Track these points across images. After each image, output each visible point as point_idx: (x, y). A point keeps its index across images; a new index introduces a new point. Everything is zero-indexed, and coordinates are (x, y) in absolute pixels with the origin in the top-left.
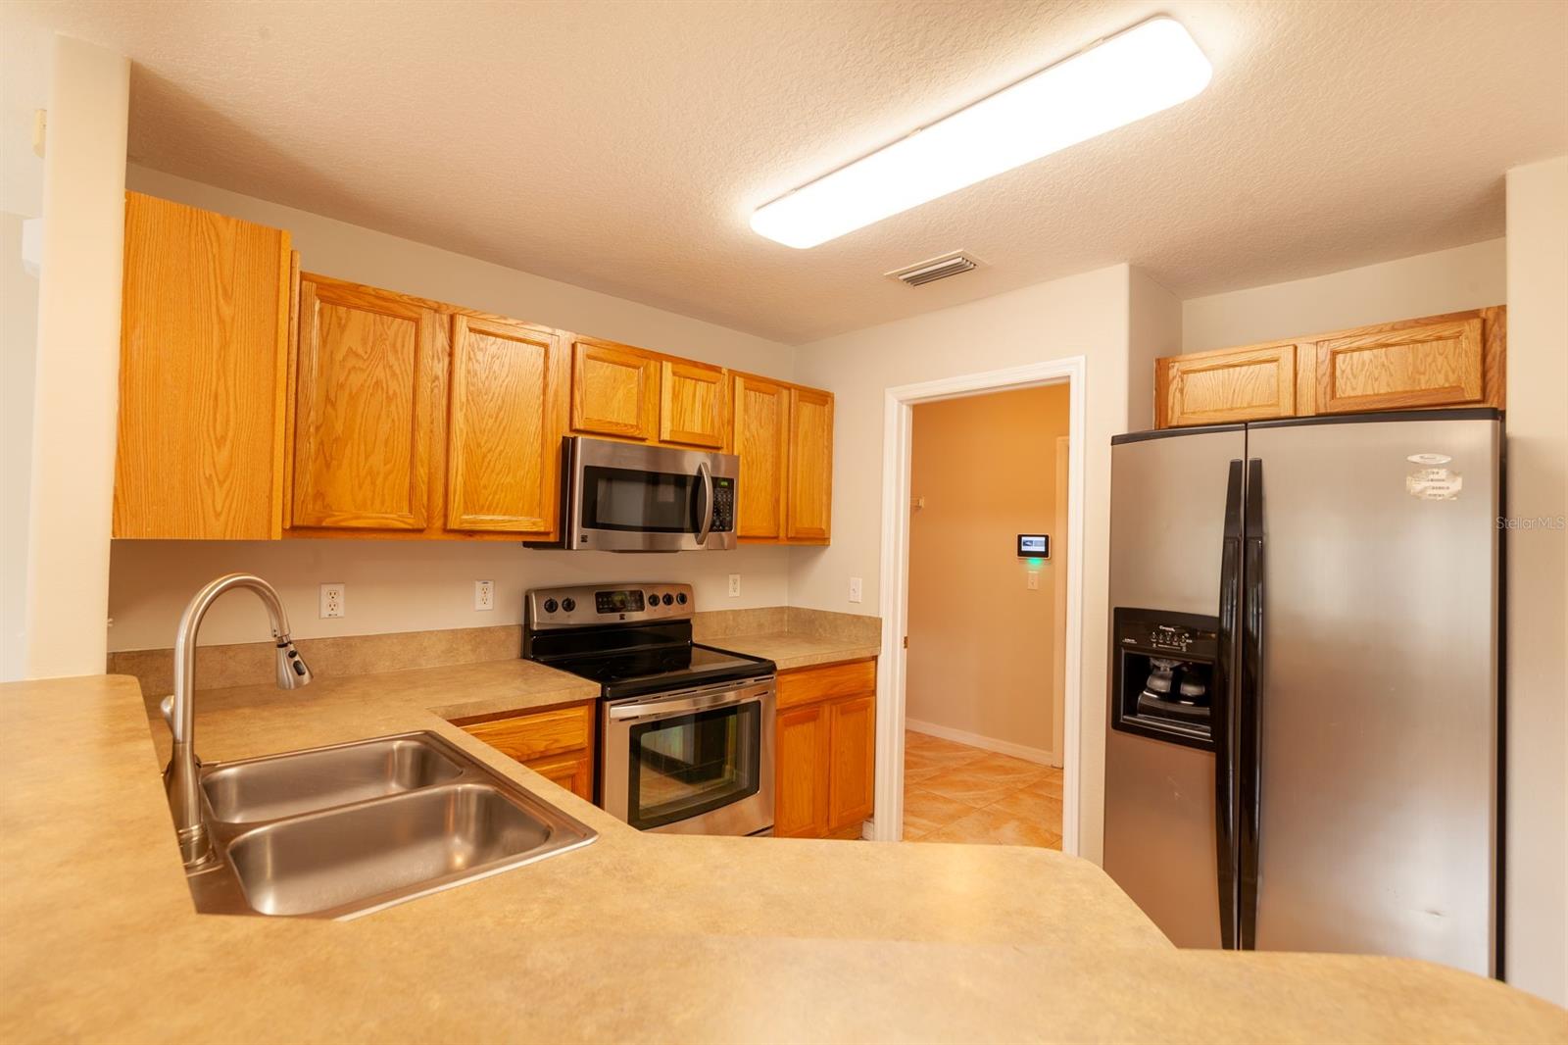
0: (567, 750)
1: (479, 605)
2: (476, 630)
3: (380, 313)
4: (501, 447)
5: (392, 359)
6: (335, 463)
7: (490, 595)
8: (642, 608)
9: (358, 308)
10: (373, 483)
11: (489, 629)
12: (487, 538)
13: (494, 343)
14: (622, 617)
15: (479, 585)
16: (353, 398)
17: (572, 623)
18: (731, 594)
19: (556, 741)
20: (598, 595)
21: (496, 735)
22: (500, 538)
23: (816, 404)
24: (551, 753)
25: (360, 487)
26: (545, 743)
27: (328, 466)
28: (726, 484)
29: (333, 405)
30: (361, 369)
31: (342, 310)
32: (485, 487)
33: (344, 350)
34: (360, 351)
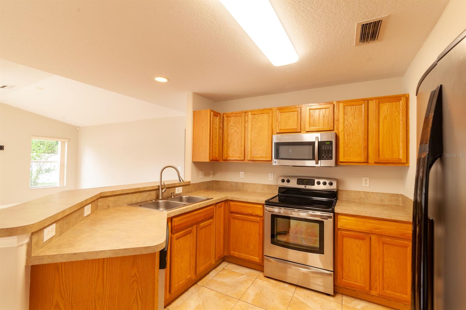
0: (257, 215)
1: (270, 179)
2: (269, 185)
3: (235, 117)
4: (259, 140)
5: (238, 125)
6: (229, 147)
7: (272, 177)
8: (314, 185)
9: (232, 117)
10: (235, 151)
11: (271, 185)
12: (257, 162)
13: (257, 116)
14: (305, 187)
15: (270, 174)
16: (232, 134)
17: (288, 186)
18: (364, 185)
19: (254, 212)
20: (298, 179)
21: (241, 206)
22: (260, 162)
23: (392, 102)
24: (253, 214)
25: (233, 152)
26: (251, 212)
27: (228, 148)
28: (329, 143)
29: (229, 136)
30: (233, 129)
31: (230, 118)
32: (255, 150)
33: (230, 125)
34: (233, 125)
